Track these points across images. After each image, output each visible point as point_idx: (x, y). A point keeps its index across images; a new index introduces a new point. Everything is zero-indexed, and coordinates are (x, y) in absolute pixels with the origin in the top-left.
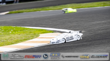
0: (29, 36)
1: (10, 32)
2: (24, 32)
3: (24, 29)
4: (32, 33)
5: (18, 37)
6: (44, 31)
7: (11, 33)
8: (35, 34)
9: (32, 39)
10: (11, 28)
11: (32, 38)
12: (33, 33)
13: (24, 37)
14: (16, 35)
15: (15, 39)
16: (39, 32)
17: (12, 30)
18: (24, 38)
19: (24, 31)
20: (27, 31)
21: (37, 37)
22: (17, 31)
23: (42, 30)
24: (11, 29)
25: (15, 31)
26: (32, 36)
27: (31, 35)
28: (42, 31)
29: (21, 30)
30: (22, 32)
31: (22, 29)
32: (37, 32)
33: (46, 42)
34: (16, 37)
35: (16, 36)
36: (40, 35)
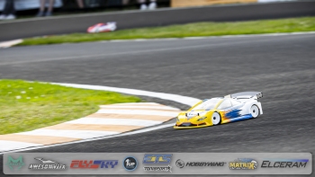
0: (70, 109)
1: (18, 97)
2: (57, 98)
3: (58, 90)
4: (77, 102)
5: (36, 112)
6: (113, 97)
7: (20, 100)
8: (87, 105)
9: (76, 118)
10: (22, 84)
11: (76, 114)
12: (82, 102)
13: (56, 112)
14: (34, 107)
15: (29, 116)
16: (99, 99)
17: (23, 92)
18: (53, 115)
19: (58, 95)
20: (65, 94)
21: (91, 113)
22: (37, 95)
23: (108, 93)
24: (20, 89)
25: (31, 94)
26: (79, 111)
27: (74, 107)
28: (108, 98)
29: (48, 93)
30: (51, 97)
31: (52, 89)
32: (92, 99)
33: (117, 127)
34: (31, 112)
35: (32, 107)
36: (99, 108)
